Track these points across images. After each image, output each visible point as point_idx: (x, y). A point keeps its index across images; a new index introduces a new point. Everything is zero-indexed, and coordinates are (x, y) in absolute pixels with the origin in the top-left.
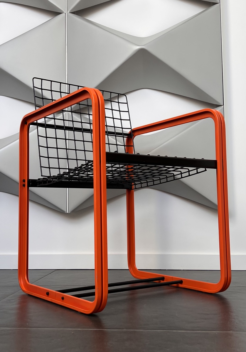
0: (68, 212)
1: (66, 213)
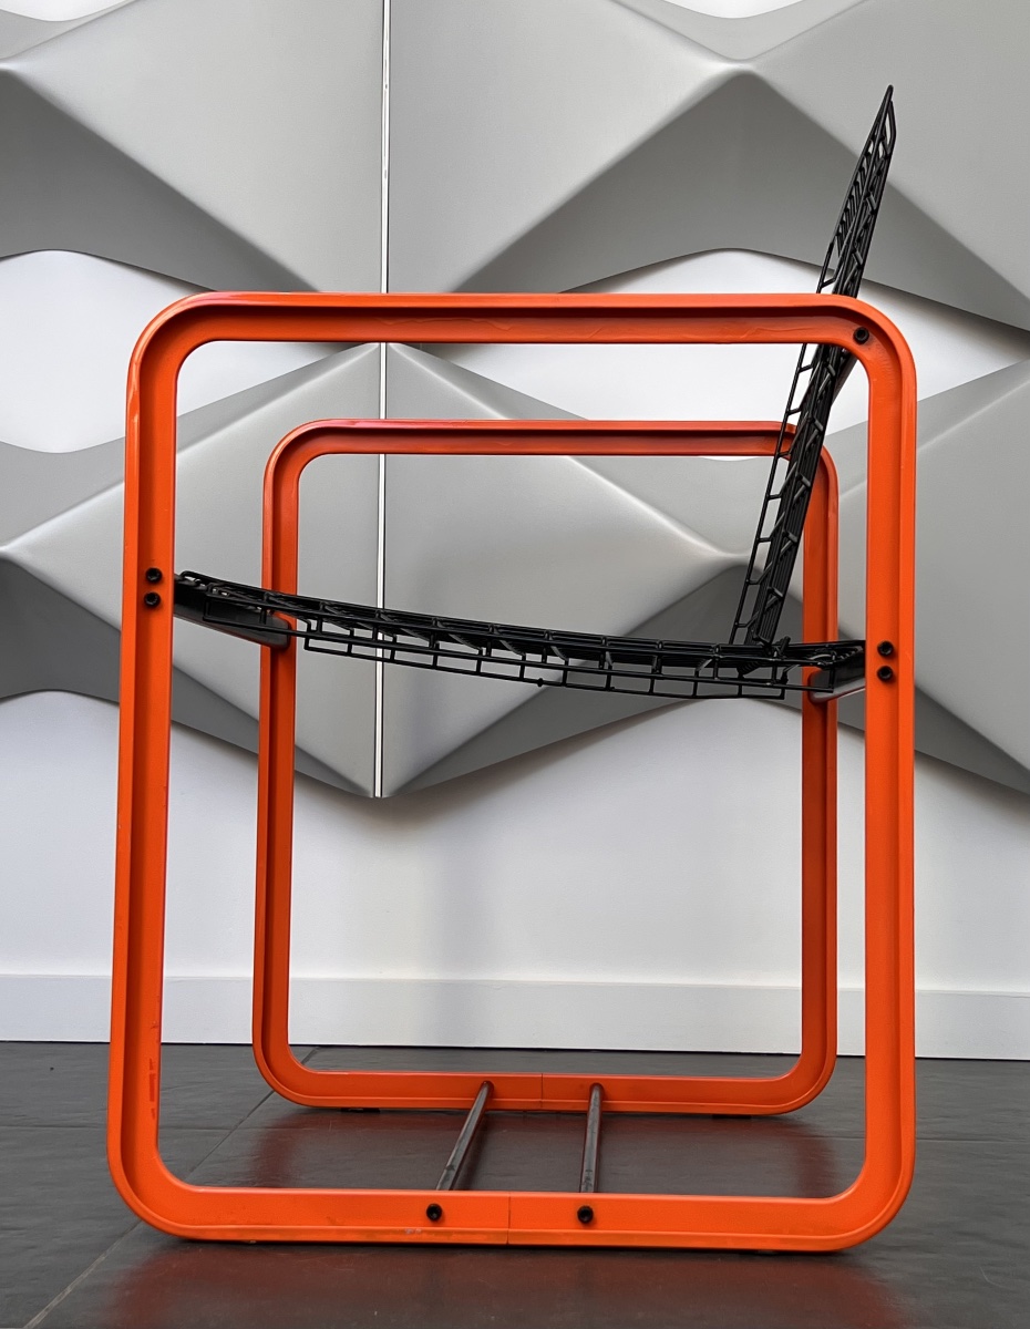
0: (378, 794)
1: (371, 796)
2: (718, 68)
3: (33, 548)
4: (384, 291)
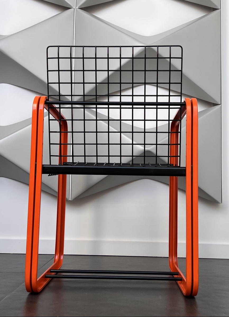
1: (69, 200)
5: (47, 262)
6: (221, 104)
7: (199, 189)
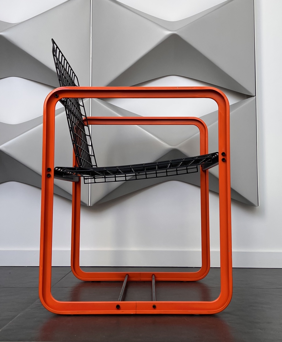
0: (90, 205)
1: (88, 206)
2: (168, 33)
3: (6, 147)
4: (91, 86)
5: (65, 275)
6: (256, 96)
7: (232, 190)
